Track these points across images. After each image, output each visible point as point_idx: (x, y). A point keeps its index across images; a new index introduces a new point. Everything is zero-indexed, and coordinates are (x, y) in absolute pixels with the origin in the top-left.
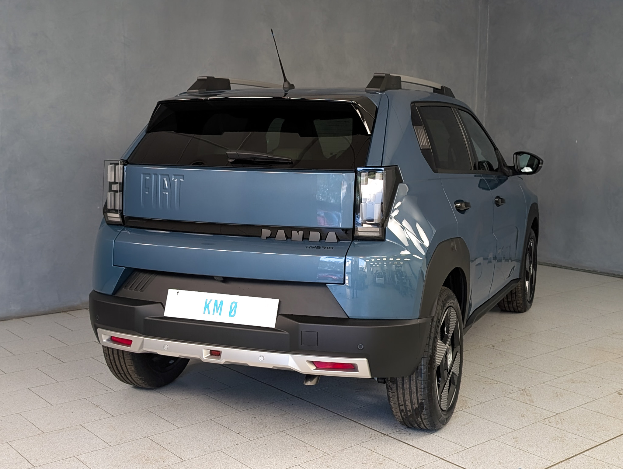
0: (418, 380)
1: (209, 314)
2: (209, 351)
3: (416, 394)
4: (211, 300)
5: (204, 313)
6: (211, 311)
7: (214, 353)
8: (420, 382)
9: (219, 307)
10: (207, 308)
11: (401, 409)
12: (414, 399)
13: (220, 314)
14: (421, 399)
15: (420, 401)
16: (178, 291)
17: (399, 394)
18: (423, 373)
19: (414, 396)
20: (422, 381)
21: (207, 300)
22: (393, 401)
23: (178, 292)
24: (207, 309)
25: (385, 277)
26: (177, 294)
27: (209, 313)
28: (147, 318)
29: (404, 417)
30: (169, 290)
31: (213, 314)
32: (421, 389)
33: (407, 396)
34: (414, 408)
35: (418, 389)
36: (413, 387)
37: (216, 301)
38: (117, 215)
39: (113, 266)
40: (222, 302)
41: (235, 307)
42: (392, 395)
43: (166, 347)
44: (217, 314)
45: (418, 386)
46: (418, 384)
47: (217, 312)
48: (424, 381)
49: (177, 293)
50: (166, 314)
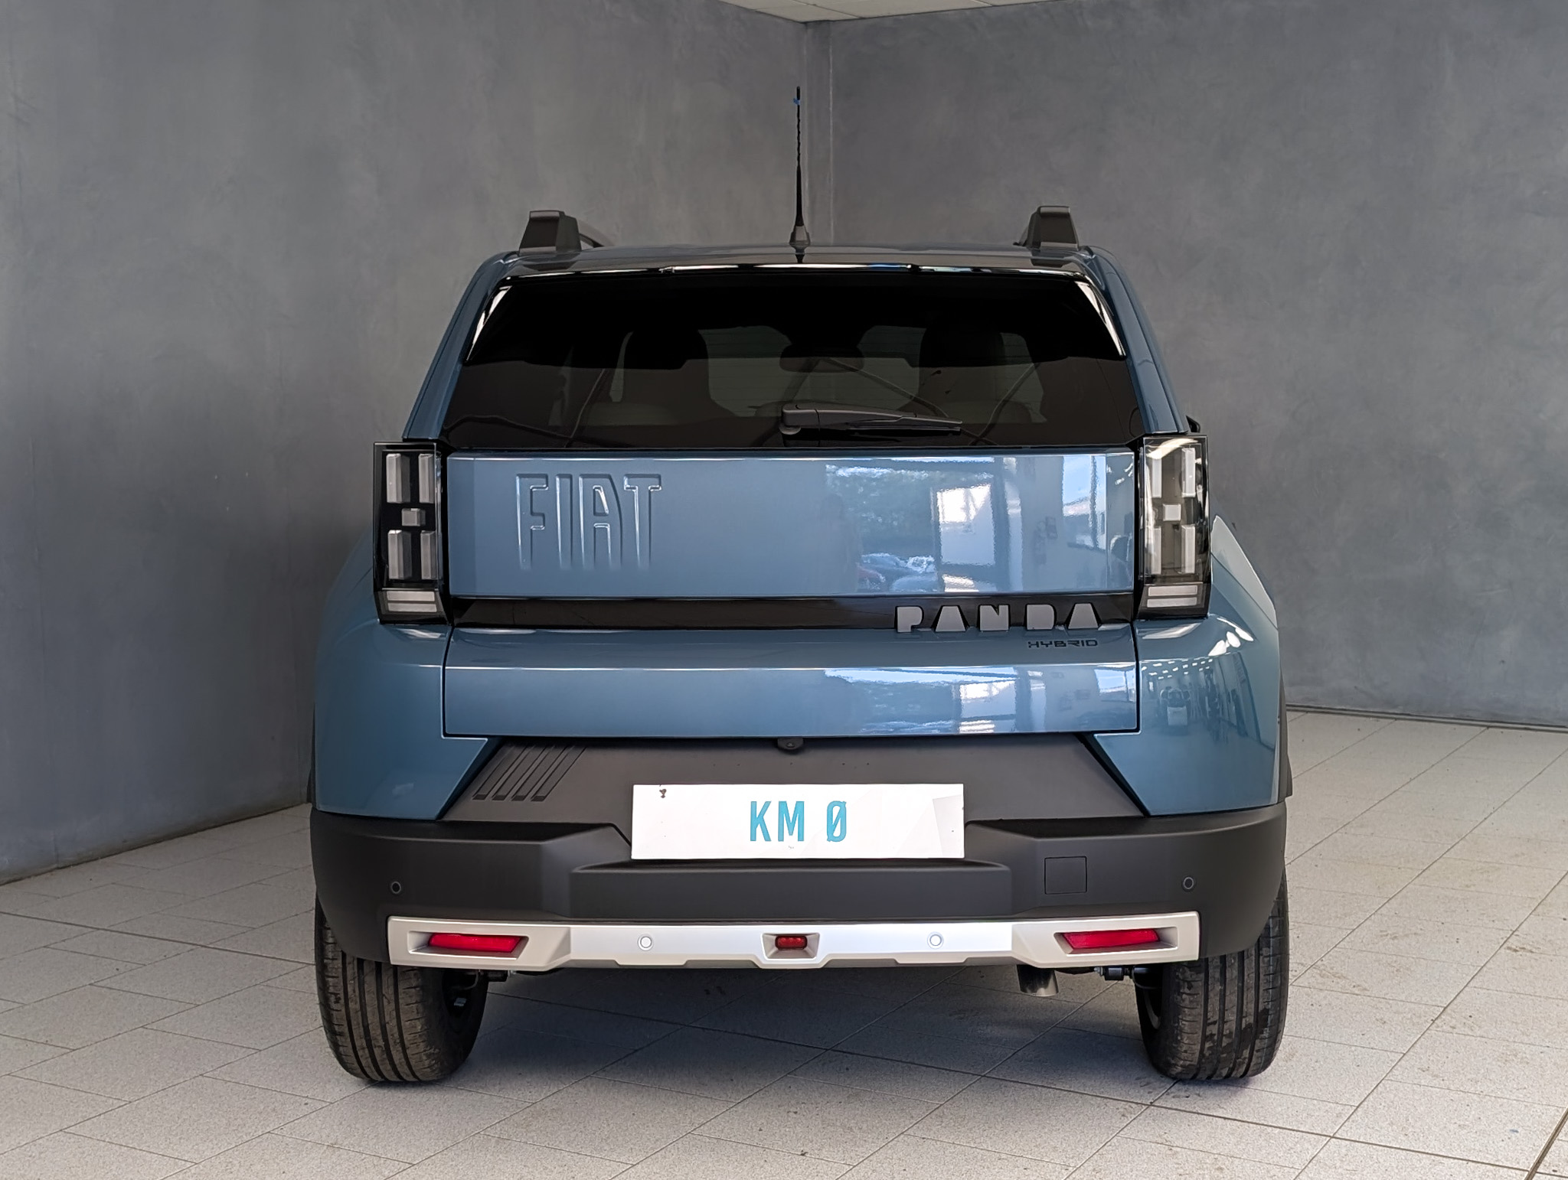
0: (1262, 955)
1: (770, 840)
2: (775, 937)
3: (1253, 992)
4: (767, 804)
5: (753, 838)
6: (773, 832)
7: (785, 944)
8: (1266, 960)
9: (793, 819)
10: (759, 826)
11: (1208, 1033)
12: (1247, 1003)
13: (801, 838)
14: (1266, 1000)
15: (1261, 1008)
16: (663, 787)
17: (1211, 995)
18: (1273, 937)
19: (1250, 995)
20: (1269, 956)
21: (754, 804)
22: (1189, 1015)
23: (664, 792)
24: (759, 829)
25: (1188, 704)
26: (663, 797)
27: (767, 838)
28: (577, 870)
29: (1207, 1053)
30: (637, 788)
31: (781, 838)
32: (1267, 977)
33: (1232, 999)
34: (1243, 1026)
35: (1262, 976)
36: (1248, 975)
37: (783, 805)
38: (430, 596)
39: (442, 736)
40: (800, 806)
41: (843, 815)
42: (1191, 1002)
43: (646, 942)
44: (791, 839)
45: (1261, 970)
46: (1261, 964)
47: (791, 834)
48: (1274, 955)
49: (662, 795)
50: (637, 854)
